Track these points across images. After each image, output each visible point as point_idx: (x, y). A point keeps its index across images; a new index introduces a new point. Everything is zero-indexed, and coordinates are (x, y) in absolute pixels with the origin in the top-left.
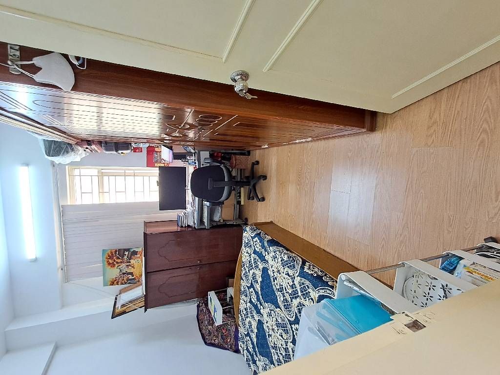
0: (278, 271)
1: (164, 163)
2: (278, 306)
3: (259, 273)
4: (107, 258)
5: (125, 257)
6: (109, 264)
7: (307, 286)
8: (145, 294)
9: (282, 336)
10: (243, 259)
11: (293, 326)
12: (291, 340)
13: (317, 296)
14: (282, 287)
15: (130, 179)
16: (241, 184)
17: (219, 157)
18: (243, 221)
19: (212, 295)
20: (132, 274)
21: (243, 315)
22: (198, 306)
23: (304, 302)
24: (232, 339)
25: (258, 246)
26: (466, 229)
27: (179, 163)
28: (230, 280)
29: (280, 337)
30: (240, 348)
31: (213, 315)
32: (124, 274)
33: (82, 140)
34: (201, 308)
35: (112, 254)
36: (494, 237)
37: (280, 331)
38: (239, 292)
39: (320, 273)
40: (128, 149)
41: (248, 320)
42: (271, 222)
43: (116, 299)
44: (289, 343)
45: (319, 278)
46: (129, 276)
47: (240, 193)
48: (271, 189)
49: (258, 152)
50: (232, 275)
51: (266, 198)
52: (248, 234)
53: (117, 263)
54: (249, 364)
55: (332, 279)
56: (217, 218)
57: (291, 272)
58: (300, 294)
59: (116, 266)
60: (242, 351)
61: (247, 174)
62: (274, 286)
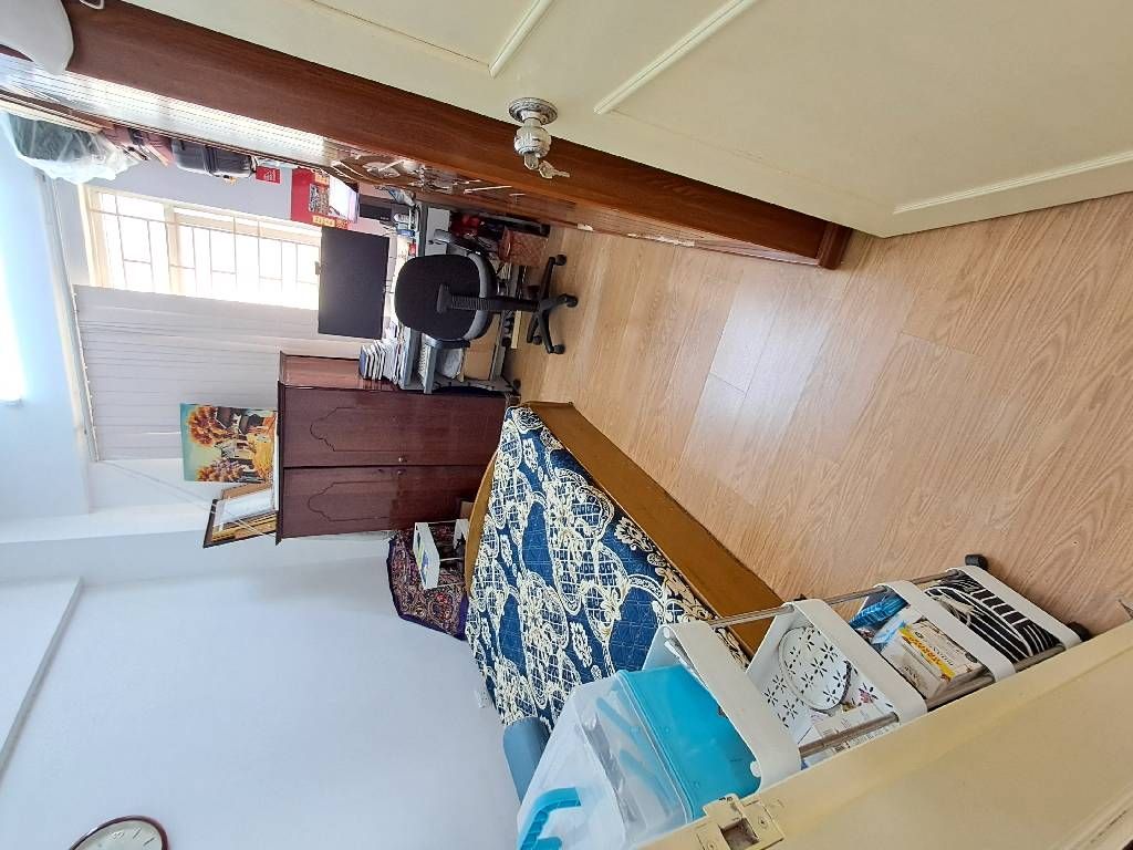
0: (564, 521)
1: (335, 219)
2: (550, 583)
3: (523, 511)
4: (191, 423)
5: (235, 427)
6: (197, 436)
7: (614, 564)
8: (277, 509)
9: (549, 636)
10: (496, 473)
11: (573, 625)
12: (564, 647)
13: (628, 587)
14: (566, 552)
15: (247, 244)
16: (518, 303)
17: (474, 227)
18: (510, 386)
19: (422, 530)
20: (249, 463)
21: (481, 579)
22: (392, 543)
23: (603, 590)
24: (455, 615)
25: (530, 457)
26: (944, 528)
27: (373, 227)
28: (465, 504)
29: (546, 636)
30: (467, 632)
31: (420, 568)
32: (231, 460)
33: (117, 126)
34: (396, 549)
35: (205, 417)
36: (985, 555)
37: (547, 626)
38: (478, 533)
39: (644, 545)
40: (241, 170)
41: (489, 590)
42: (570, 406)
43: (213, 509)
44: (560, 651)
45: (641, 555)
46: (243, 466)
47: (512, 320)
48: (583, 327)
49: (567, 233)
50: (470, 494)
51: (567, 349)
52: (513, 426)
53: (215, 435)
54: (480, 663)
55: (666, 561)
56: (452, 370)
57: (587, 529)
58: (597, 574)
59: (214, 441)
60: (470, 639)
61: (534, 281)
62: (549, 545)
